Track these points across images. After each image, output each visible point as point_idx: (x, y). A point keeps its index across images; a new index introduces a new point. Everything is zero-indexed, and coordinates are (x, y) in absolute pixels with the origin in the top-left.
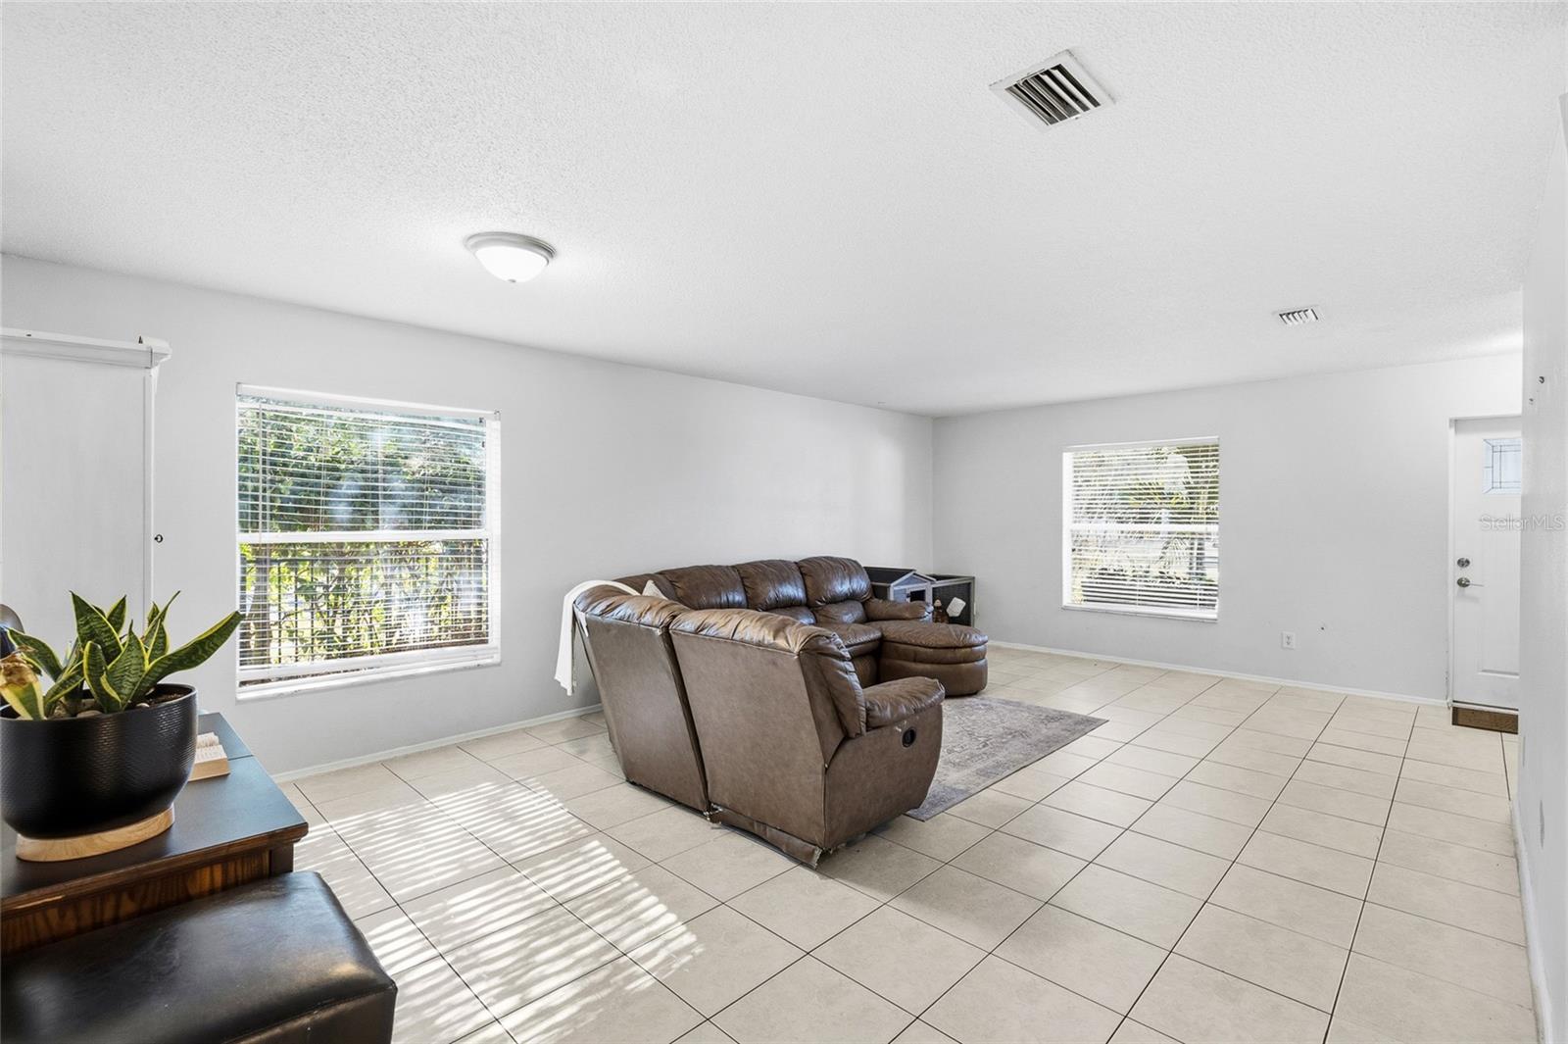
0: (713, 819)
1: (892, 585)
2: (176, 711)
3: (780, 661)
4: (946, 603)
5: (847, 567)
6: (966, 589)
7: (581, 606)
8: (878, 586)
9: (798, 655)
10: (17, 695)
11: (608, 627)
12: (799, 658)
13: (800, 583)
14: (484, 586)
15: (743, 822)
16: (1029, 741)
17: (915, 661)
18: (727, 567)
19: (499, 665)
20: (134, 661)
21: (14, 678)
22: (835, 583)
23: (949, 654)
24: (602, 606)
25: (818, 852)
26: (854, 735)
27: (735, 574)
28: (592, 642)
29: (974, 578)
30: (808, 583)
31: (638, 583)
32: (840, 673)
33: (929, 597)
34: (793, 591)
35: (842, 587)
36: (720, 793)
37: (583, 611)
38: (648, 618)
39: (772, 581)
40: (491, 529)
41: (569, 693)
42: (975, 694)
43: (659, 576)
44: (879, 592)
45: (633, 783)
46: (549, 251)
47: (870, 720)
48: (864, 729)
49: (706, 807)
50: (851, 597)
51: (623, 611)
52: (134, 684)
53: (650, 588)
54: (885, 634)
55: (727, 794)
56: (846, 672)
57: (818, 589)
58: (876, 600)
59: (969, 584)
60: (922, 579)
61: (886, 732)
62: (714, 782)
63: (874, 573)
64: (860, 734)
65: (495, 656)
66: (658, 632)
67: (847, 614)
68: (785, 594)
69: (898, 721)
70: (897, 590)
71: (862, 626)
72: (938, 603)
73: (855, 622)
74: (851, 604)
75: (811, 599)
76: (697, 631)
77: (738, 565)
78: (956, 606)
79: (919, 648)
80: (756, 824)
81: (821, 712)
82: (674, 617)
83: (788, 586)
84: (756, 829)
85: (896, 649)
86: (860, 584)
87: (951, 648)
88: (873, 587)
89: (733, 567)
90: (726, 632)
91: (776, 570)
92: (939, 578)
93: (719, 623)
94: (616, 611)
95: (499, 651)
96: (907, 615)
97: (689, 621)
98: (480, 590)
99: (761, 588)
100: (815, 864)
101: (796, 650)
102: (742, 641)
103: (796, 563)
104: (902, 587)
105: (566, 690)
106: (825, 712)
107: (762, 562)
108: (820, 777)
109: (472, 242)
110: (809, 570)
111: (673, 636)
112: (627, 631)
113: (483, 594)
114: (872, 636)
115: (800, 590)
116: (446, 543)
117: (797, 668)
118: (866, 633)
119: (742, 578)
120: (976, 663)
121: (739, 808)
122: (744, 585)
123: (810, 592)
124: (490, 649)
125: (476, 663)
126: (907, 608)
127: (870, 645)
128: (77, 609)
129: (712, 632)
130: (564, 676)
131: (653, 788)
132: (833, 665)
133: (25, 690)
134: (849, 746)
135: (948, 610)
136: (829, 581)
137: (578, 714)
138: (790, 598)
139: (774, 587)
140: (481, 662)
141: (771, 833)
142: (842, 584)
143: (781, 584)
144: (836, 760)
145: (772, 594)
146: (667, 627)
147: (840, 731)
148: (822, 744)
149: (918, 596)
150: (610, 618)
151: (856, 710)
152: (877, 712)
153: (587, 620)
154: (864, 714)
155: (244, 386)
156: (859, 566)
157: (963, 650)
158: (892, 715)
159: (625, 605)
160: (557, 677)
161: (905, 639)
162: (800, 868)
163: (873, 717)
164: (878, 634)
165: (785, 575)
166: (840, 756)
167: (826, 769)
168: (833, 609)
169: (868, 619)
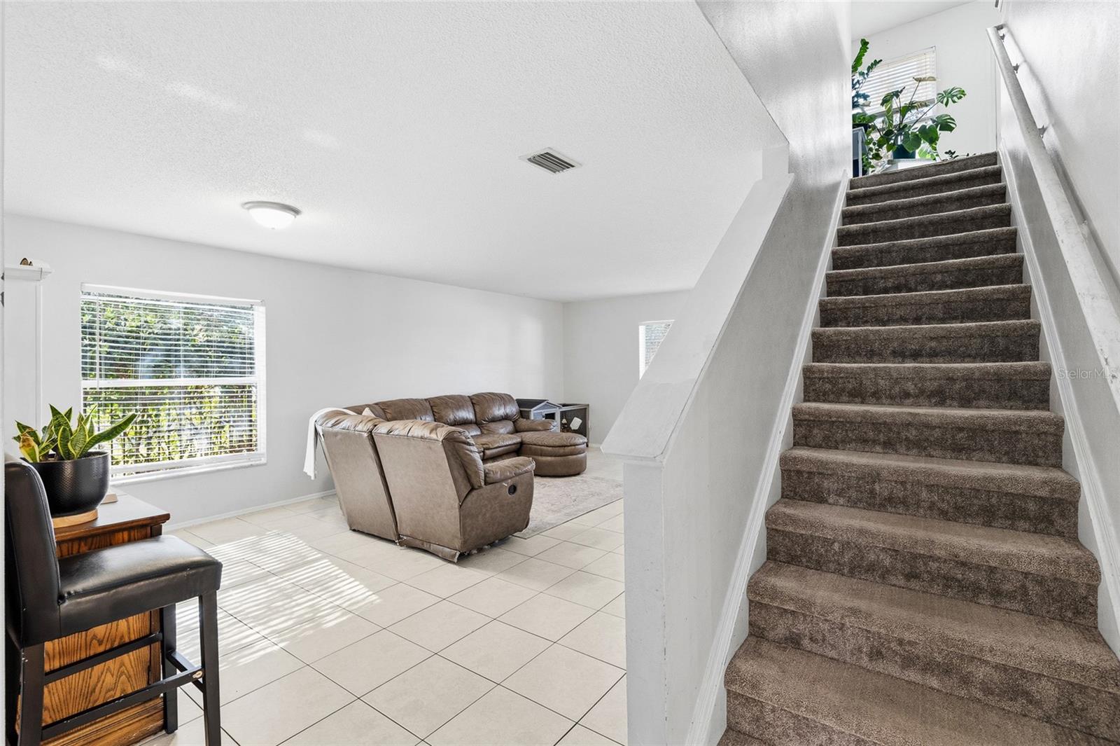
0: (401, 544)
1: (532, 410)
2: (101, 460)
3: (432, 446)
4: (570, 421)
5: (504, 399)
6: (583, 412)
7: (319, 423)
8: (524, 411)
9: (442, 442)
10: (27, 452)
11: (336, 434)
12: (443, 444)
13: (471, 409)
14: (253, 419)
15: (418, 543)
16: (601, 497)
17: (541, 455)
18: (422, 400)
19: (265, 464)
20: (82, 437)
21: (25, 444)
22: (494, 409)
23: (561, 451)
24: (333, 421)
25: (458, 554)
26: (476, 487)
27: (427, 404)
28: (326, 444)
29: (588, 405)
30: (477, 410)
31: (358, 410)
32: (467, 452)
33: (558, 417)
34: (467, 414)
35: (499, 411)
36: (405, 529)
37: (321, 425)
38: (360, 427)
39: (452, 409)
40: (258, 379)
41: (313, 478)
42: (578, 474)
43: (375, 406)
44: (523, 415)
45: (354, 530)
46: (296, 212)
47: (487, 479)
48: (483, 484)
49: (398, 539)
50: (506, 418)
51: (344, 424)
52: (81, 448)
53: (367, 412)
54: (524, 440)
55: (409, 528)
56: (471, 451)
57: (483, 413)
58: (521, 419)
59: (585, 409)
60: (554, 406)
61: (498, 485)
62: (401, 522)
63: (521, 403)
64: (480, 487)
65: (263, 459)
66: (366, 435)
67: (502, 428)
68: (461, 416)
69: (505, 480)
70: (535, 414)
71: (510, 435)
72: (564, 421)
73: (508, 433)
74: (504, 422)
75: (478, 419)
76: (389, 432)
77: (430, 398)
78: (576, 423)
79: (543, 447)
80: (425, 544)
81: (456, 474)
82: (376, 426)
83: (463, 411)
84: (426, 546)
85: (530, 449)
86: (512, 409)
87: (562, 446)
88: (521, 411)
89: (426, 400)
90: (404, 432)
91: (455, 402)
92: (564, 405)
93: (400, 427)
94: (342, 423)
95: (266, 456)
96: (540, 428)
97: (383, 428)
98: (251, 421)
99: (444, 413)
100: (456, 560)
101: (441, 440)
102: (413, 437)
103: (469, 397)
104: (539, 411)
105: (310, 477)
106: (459, 474)
107: (445, 396)
108: (457, 510)
109: (247, 206)
110: (477, 401)
111: (374, 437)
112: (347, 436)
113: (252, 423)
114: (515, 441)
115: (471, 414)
116: (224, 387)
117: (442, 450)
118: (510, 438)
119: (431, 407)
120: (580, 456)
121: (415, 535)
122: (433, 411)
123: (478, 416)
124: (259, 454)
125: (250, 463)
126: (540, 424)
127: (513, 446)
128: (53, 412)
129: (396, 433)
130: (309, 469)
131: (366, 532)
132: (463, 448)
133: (30, 449)
134: (474, 493)
135: (571, 426)
136: (490, 408)
137: (320, 496)
138: (464, 419)
139: (453, 412)
140: (253, 463)
141: (433, 547)
142: (499, 409)
143: (458, 410)
144: (465, 502)
145: (452, 417)
146: (371, 432)
147: (469, 485)
148: (457, 492)
149: (551, 416)
150: (337, 429)
151: (477, 473)
152: (492, 475)
153: (323, 431)
154: (483, 476)
155: (86, 285)
156: (512, 398)
157: (570, 448)
158: (501, 475)
159: (345, 421)
160: (306, 470)
161: (535, 442)
162: (449, 564)
163: (489, 477)
164: (519, 440)
165: (460, 404)
166: (469, 498)
167: (461, 506)
168: (493, 426)
169: (516, 431)
